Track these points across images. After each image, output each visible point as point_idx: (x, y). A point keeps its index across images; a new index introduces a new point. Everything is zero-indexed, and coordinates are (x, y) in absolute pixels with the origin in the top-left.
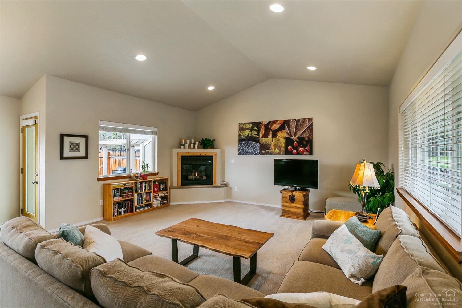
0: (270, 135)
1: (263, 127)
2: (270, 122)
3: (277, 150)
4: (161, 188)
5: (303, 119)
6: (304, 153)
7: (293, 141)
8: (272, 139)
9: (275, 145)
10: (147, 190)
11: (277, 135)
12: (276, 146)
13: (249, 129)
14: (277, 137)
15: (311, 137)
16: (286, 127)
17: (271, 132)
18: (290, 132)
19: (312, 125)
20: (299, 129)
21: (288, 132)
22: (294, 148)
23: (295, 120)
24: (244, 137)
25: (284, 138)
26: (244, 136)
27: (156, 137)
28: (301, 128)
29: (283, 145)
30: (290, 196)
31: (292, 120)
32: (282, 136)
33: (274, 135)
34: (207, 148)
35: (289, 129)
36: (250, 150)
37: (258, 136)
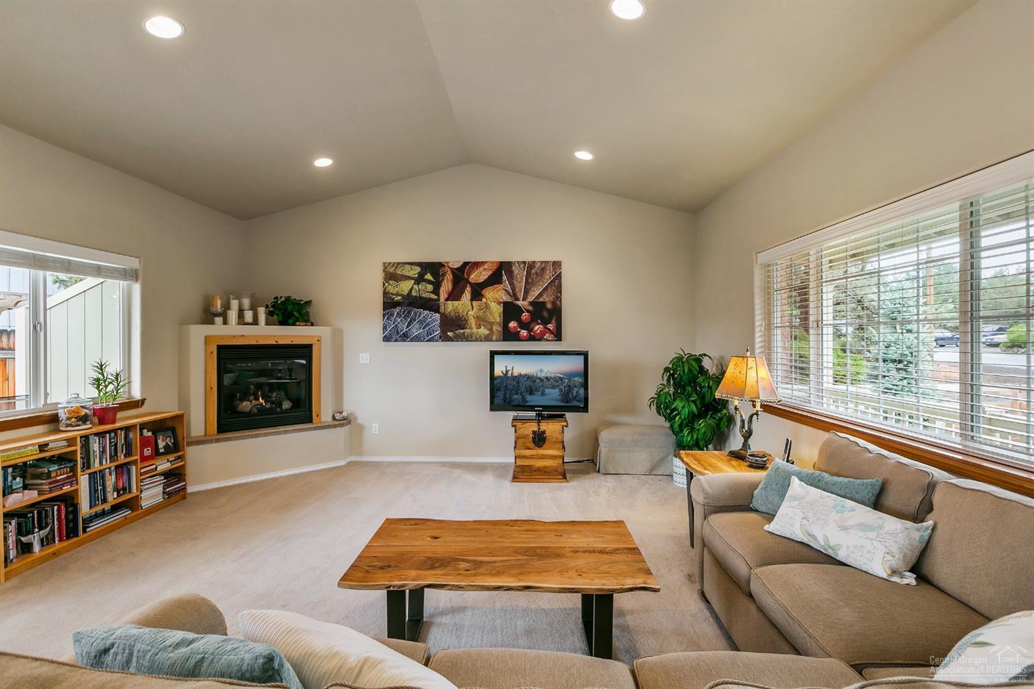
0: (467, 295)
1: (449, 276)
2: (466, 264)
3: (483, 331)
4: (161, 444)
5: (542, 262)
6: (545, 337)
7: (519, 310)
8: (472, 305)
9: (478, 318)
10: (122, 459)
11: (483, 296)
12: (481, 321)
13: (412, 279)
14: (484, 300)
15: (558, 302)
16: (505, 278)
17: (469, 289)
18: (513, 290)
19: (559, 276)
20: (533, 284)
21: (509, 288)
22: (523, 325)
23: (525, 263)
24: (399, 298)
25: (499, 303)
26: (397, 295)
27: (137, 288)
28: (539, 282)
29: (498, 320)
30: (534, 432)
31: (518, 262)
32: (495, 297)
33: (477, 295)
34: (294, 324)
35: (511, 284)
36: (415, 330)
37: (436, 297)
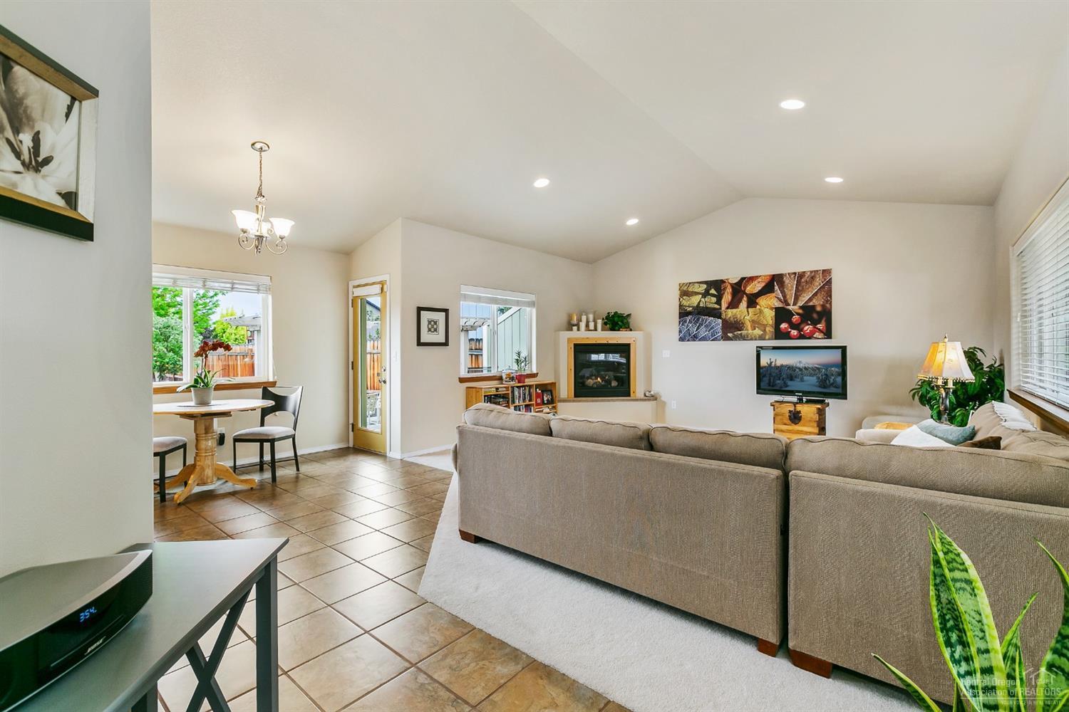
0: (744, 304)
1: (729, 290)
2: (743, 279)
3: (758, 332)
4: (545, 399)
5: (811, 272)
6: (815, 336)
7: (790, 314)
8: (748, 311)
9: (753, 322)
10: (527, 403)
11: (757, 304)
12: (755, 324)
13: (700, 294)
14: (758, 307)
15: (828, 305)
16: (776, 288)
17: (745, 298)
18: (784, 297)
19: (830, 282)
20: (803, 290)
21: (781, 296)
22: (793, 326)
23: (795, 273)
24: (691, 309)
25: (772, 309)
26: (689, 307)
27: (534, 310)
28: (808, 289)
29: (771, 322)
30: (790, 411)
31: (789, 274)
32: (768, 305)
33: (752, 302)
34: (619, 330)
35: (783, 292)
36: (703, 332)
37: (718, 307)
